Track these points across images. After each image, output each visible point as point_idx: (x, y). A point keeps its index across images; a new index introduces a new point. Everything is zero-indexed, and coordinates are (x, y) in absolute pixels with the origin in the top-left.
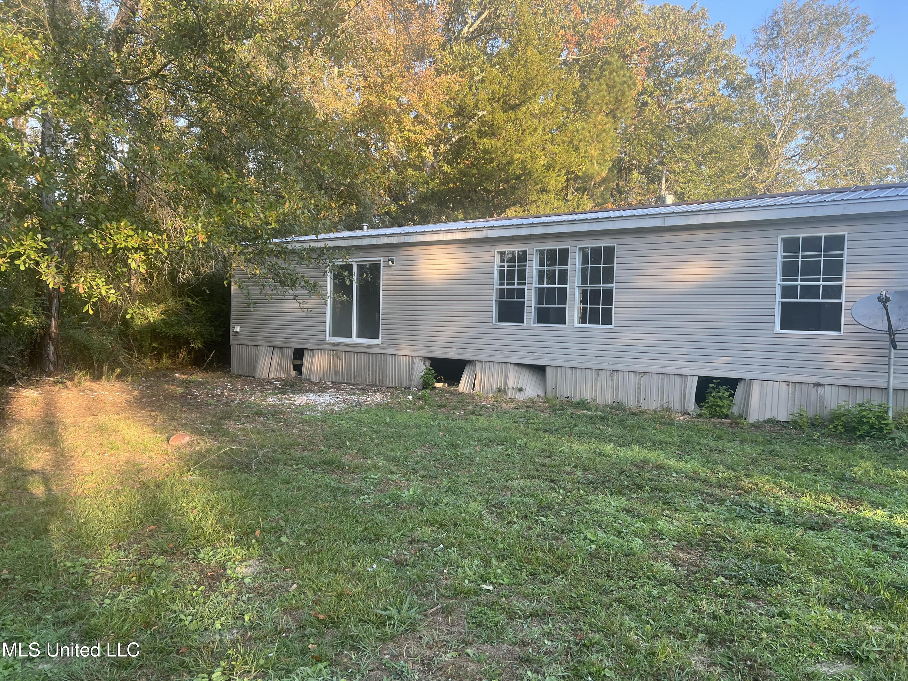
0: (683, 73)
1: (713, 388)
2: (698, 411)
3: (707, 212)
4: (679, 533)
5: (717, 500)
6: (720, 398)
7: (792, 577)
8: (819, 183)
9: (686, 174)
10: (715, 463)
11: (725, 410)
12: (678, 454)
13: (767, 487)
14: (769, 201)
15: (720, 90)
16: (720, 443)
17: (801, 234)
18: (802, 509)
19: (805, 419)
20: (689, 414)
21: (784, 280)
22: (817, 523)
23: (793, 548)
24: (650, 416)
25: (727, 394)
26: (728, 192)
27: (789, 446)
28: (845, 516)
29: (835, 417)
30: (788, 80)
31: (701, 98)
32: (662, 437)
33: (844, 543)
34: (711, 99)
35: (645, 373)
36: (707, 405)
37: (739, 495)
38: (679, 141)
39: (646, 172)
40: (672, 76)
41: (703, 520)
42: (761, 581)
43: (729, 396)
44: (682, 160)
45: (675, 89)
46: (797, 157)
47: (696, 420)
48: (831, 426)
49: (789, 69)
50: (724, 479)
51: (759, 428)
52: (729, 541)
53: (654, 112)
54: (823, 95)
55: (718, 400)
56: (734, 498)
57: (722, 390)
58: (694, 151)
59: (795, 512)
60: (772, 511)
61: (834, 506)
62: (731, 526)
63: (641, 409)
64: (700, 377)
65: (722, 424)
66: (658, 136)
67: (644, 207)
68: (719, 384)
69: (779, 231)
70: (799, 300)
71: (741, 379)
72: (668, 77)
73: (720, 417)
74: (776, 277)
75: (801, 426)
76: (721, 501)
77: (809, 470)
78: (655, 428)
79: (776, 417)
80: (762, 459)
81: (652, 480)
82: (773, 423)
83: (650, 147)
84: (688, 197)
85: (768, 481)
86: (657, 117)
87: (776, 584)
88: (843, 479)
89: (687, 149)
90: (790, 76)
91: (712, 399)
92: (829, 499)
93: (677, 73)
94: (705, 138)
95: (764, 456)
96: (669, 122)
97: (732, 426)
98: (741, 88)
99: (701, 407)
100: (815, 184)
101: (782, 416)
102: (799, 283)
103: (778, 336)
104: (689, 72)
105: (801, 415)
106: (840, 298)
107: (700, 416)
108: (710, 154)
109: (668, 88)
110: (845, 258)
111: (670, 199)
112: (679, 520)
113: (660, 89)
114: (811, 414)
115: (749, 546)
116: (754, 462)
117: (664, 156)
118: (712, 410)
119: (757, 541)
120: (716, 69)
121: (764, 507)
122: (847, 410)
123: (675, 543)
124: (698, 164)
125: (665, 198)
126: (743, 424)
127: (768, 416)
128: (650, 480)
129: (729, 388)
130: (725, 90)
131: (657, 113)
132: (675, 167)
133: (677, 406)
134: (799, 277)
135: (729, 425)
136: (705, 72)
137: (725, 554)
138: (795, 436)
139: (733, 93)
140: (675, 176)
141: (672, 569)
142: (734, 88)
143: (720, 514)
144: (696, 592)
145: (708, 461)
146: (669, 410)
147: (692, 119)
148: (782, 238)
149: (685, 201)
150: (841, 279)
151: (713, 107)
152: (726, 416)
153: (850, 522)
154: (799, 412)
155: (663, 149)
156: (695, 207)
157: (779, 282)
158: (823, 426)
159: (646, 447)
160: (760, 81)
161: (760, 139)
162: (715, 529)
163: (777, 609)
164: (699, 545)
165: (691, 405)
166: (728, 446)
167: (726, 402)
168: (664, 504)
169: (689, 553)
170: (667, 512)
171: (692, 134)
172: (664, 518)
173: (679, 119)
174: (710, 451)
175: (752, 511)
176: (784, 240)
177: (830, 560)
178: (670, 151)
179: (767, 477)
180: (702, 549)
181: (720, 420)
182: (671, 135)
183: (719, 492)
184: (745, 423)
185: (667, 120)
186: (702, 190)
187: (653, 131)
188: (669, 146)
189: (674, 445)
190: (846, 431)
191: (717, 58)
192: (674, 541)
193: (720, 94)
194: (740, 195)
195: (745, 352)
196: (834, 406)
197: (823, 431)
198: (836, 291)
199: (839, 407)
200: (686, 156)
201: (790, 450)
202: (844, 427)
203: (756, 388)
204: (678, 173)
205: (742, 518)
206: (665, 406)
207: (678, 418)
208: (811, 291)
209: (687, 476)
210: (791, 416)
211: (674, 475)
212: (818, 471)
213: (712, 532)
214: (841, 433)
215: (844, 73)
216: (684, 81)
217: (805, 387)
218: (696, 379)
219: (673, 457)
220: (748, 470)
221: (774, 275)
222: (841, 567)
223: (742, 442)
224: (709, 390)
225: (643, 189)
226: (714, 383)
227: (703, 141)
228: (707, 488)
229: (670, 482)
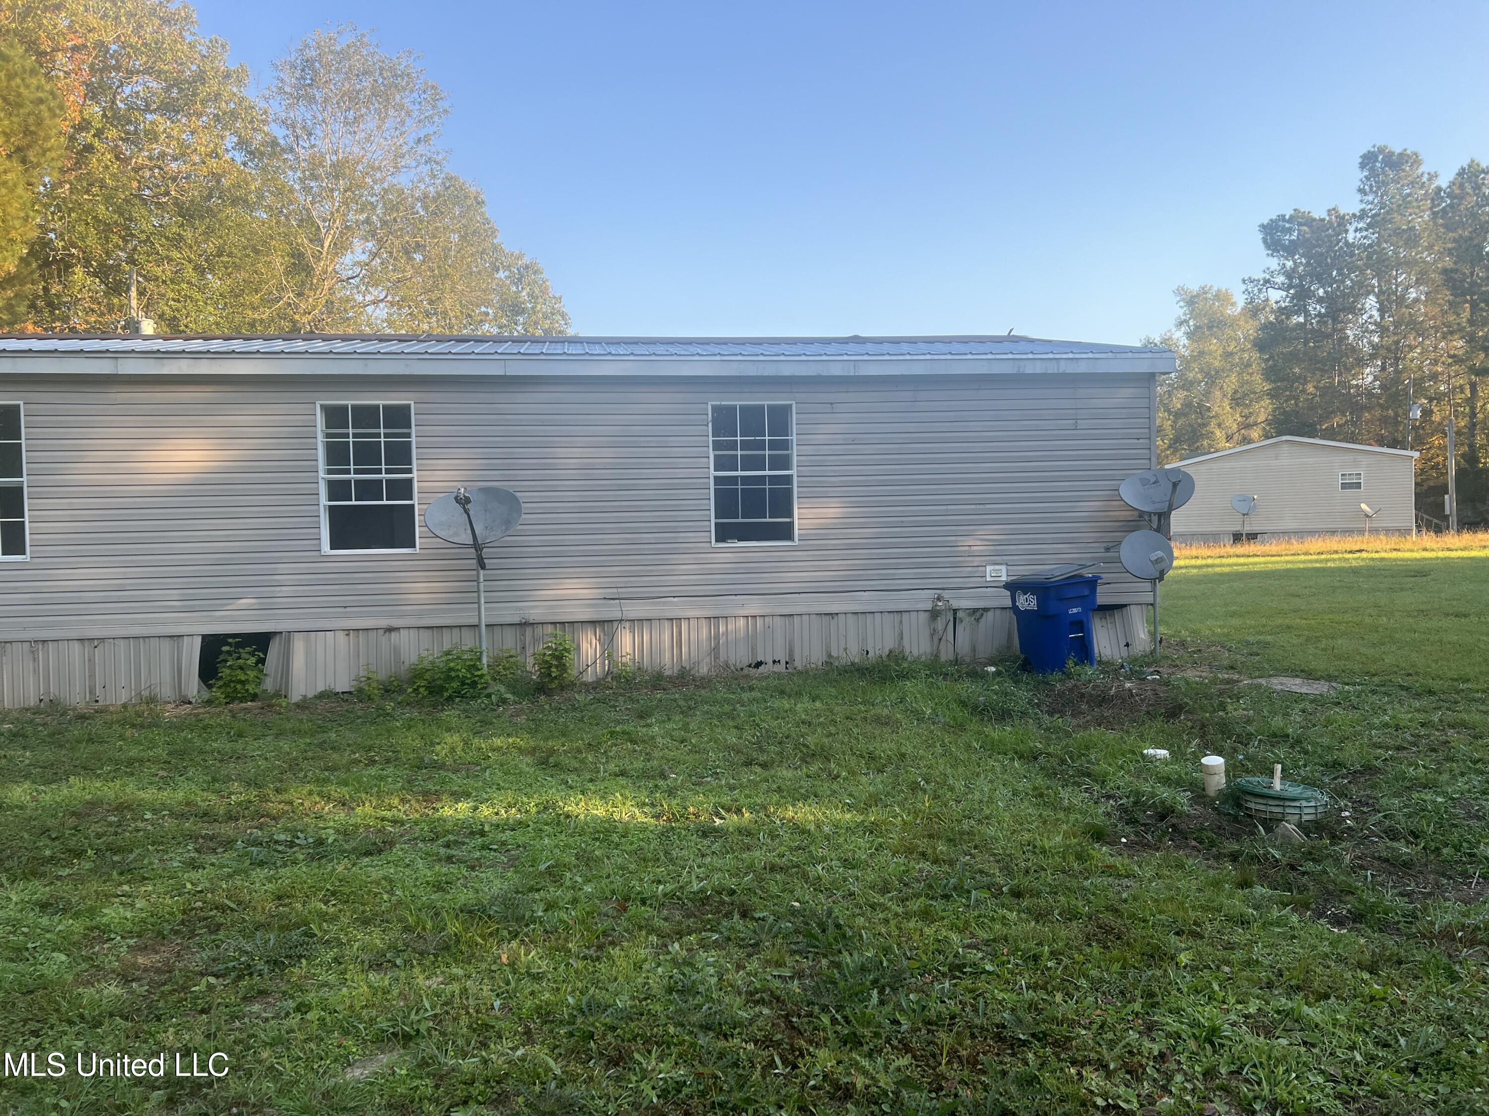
0: (158, 108)
1: (229, 653)
2: (206, 695)
3: (196, 355)
4: (143, 921)
5: (220, 844)
6: (241, 668)
7: (327, 941)
8: (390, 323)
9: (179, 284)
10: (228, 779)
11: (251, 688)
12: (162, 778)
13: (307, 804)
14: (319, 345)
15: (227, 150)
16: (239, 745)
17: (350, 401)
18: (356, 826)
19: (374, 685)
20: (190, 703)
21: (330, 472)
22: (375, 844)
23: (334, 894)
24: (115, 717)
25: (252, 661)
26: (252, 325)
27: (351, 729)
28: (416, 823)
29: (417, 674)
30: (334, 158)
31: (197, 159)
32: (134, 752)
33: (408, 865)
34: (213, 163)
35: (102, 640)
36: (221, 683)
37: (260, 827)
38: (161, 226)
39: (102, 272)
40: (138, 109)
41: (189, 886)
42: (275, 962)
43: (257, 664)
44: (170, 260)
45: (147, 132)
46: (357, 279)
47: (201, 710)
48: (410, 690)
49: (334, 140)
50: (239, 804)
51: (307, 708)
52: (232, 910)
53: (107, 167)
54: (386, 191)
55: (239, 672)
56: (251, 834)
57: (244, 655)
58: (191, 247)
59: (345, 834)
60: (311, 840)
61: (401, 811)
62: (239, 883)
63: (96, 706)
64: (205, 637)
65: (247, 710)
66: (119, 211)
67: (103, 336)
68: (238, 645)
69: (316, 394)
70: (354, 503)
71: (275, 633)
72: (130, 108)
73: (243, 700)
74: (317, 466)
75: (369, 696)
76: (229, 844)
77: (375, 762)
78: (122, 737)
79: (332, 687)
80: (306, 759)
81: (104, 834)
82: (329, 697)
83: (105, 229)
84: (186, 326)
85: (310, 793)
86: (113, 176)
87: (299, 960)
88: (420, 765)
89: (177, 241)
90: (336, 153)
91: (227, 671)
92: (396, 801)
93: (147, 105)
94: (208, 228)
95: (310, 754)
96: (139, 188)
97: (264, 711)
98: (262, 154)
99: (210, 687)
100: (385, 325)
101: (343, 684)
102: (352, 476)
103: (327, 559)
104: (169, 108)
105: (369, 678)
106: (411, 499)
107: (209, 702)
108: (219, 256)
109: (132, 128)
110: (413, 439)
111: (148, 327)
112: (148, 895)
113: (116, 127)
114: (382, 675)
115: (263, 909)
116: (293, 766)
117: (135, 249)
118: (229, 690)
119: (279, 898)
120: (218, 115)
121: (298, 838)
122: (432, 663)
123: (132, 942)
124: (200, 271)
125: (138, 322)
126: (281, 707)
127: (321, 688)
128: (99, 836)
129: (255, 650)
130: (236, 153)
131: (114, 168)
132: (158, 271)
133: (166, 692)
134: (352, 467)
135: (258, 711)
136: (199, 115)
137: (221, 934)
138: (360, 713)
139: (251, 160)
140: (158, 286)
141: (118, 991)
142: (251, 153)
143: (222, 867)
144: (159, 1020)
145: (215, 780)
146: (152, 700)
147: (181, 190)
148: (321, 406)
149: (181, 332)
150: (410, 471)
151: (217, 177)
152: (254, 697)
153: (422, 829)
154: (365, 674)
155: (133, 235)
156: (197, 345)
157: (322, 474)
158: (401, 691)
159: (98, 776)
160: (292, 150)
161: (298, 244)
162: (209, 895)
163: (295, 1001)
164: (176, 932)
165: (193, 686)
166: (252, 747)
167: (252, 674)
168: (121, 874)
169: (157, 953)
170: (126, 888)
171: (184, 217)
172: (117, 900)
173: (158, 186)
174: (221, 761)
175: (280, 848)
176: (326, 409)
177: (385, 897)
178: (145, 242)
179: (308, 787)
180: (184, 938)
181: (243, 705)
182: (145, 212)
183: (227, 830)
184: (284, 704)
185: (135, 184)
186: (210, 316)
187: (108, 200)
188: (143, 232)
189: (156, 761)
190: (431, 693)
191: (218, 96)
192: (132, 937)
193: (228, 157)
194: (271, 331)
195: (278, 589)
196: (414, 659)
197: (400, 699)
198: (403, 489)
199: (421, 659)
200: (175, 254)
201: (350, 736)
202: (427, 688)
203: (299, 646)
204: (164, 282)
205: (262, 864)
206: (145, 693)
207: (169, 713)
208: (369, 489)
209: (172, 814)
210: (355, 683)
211: (148, 816)
212: (388, 761)
213: (205, 902)
214: (424, 697)
215: (414, 164)
216: (162, 123)
217: (373, 634)
218: (200, 639)
219: (151, 784)
220: (281, 781)
221: (314, 463)
222: (400, 902)
223: (277, 736)
224: (221, 657)
225: (99, 303)
226: (230, 644)
227: (204, 233)
228: (206, 825)
229: (138, 831)
